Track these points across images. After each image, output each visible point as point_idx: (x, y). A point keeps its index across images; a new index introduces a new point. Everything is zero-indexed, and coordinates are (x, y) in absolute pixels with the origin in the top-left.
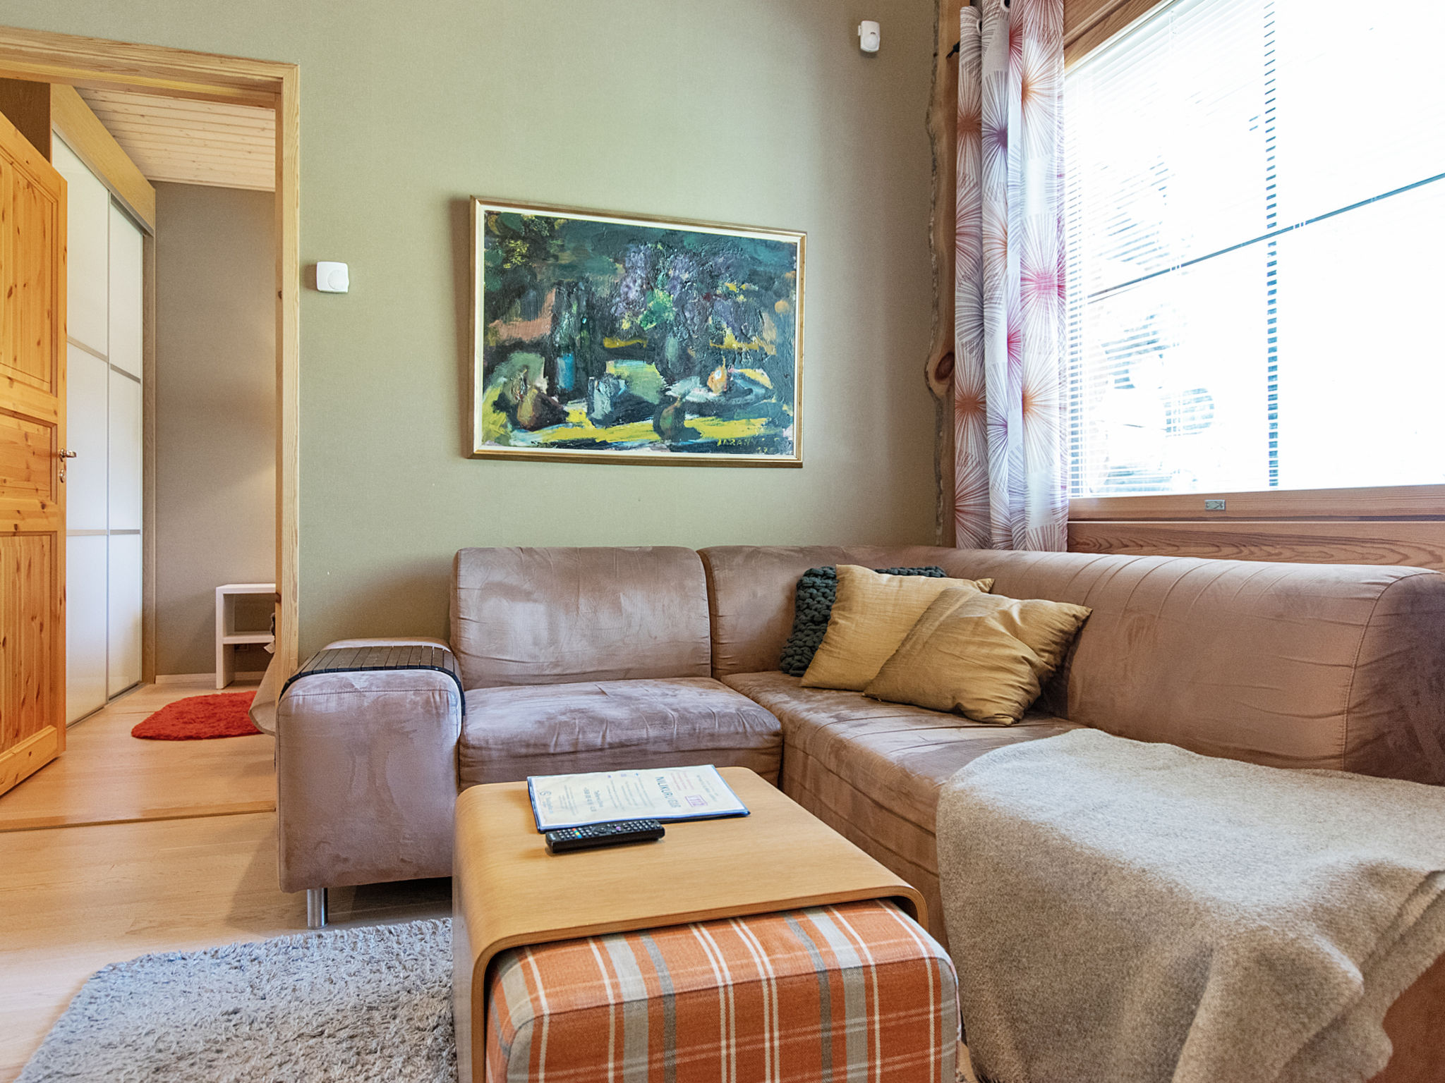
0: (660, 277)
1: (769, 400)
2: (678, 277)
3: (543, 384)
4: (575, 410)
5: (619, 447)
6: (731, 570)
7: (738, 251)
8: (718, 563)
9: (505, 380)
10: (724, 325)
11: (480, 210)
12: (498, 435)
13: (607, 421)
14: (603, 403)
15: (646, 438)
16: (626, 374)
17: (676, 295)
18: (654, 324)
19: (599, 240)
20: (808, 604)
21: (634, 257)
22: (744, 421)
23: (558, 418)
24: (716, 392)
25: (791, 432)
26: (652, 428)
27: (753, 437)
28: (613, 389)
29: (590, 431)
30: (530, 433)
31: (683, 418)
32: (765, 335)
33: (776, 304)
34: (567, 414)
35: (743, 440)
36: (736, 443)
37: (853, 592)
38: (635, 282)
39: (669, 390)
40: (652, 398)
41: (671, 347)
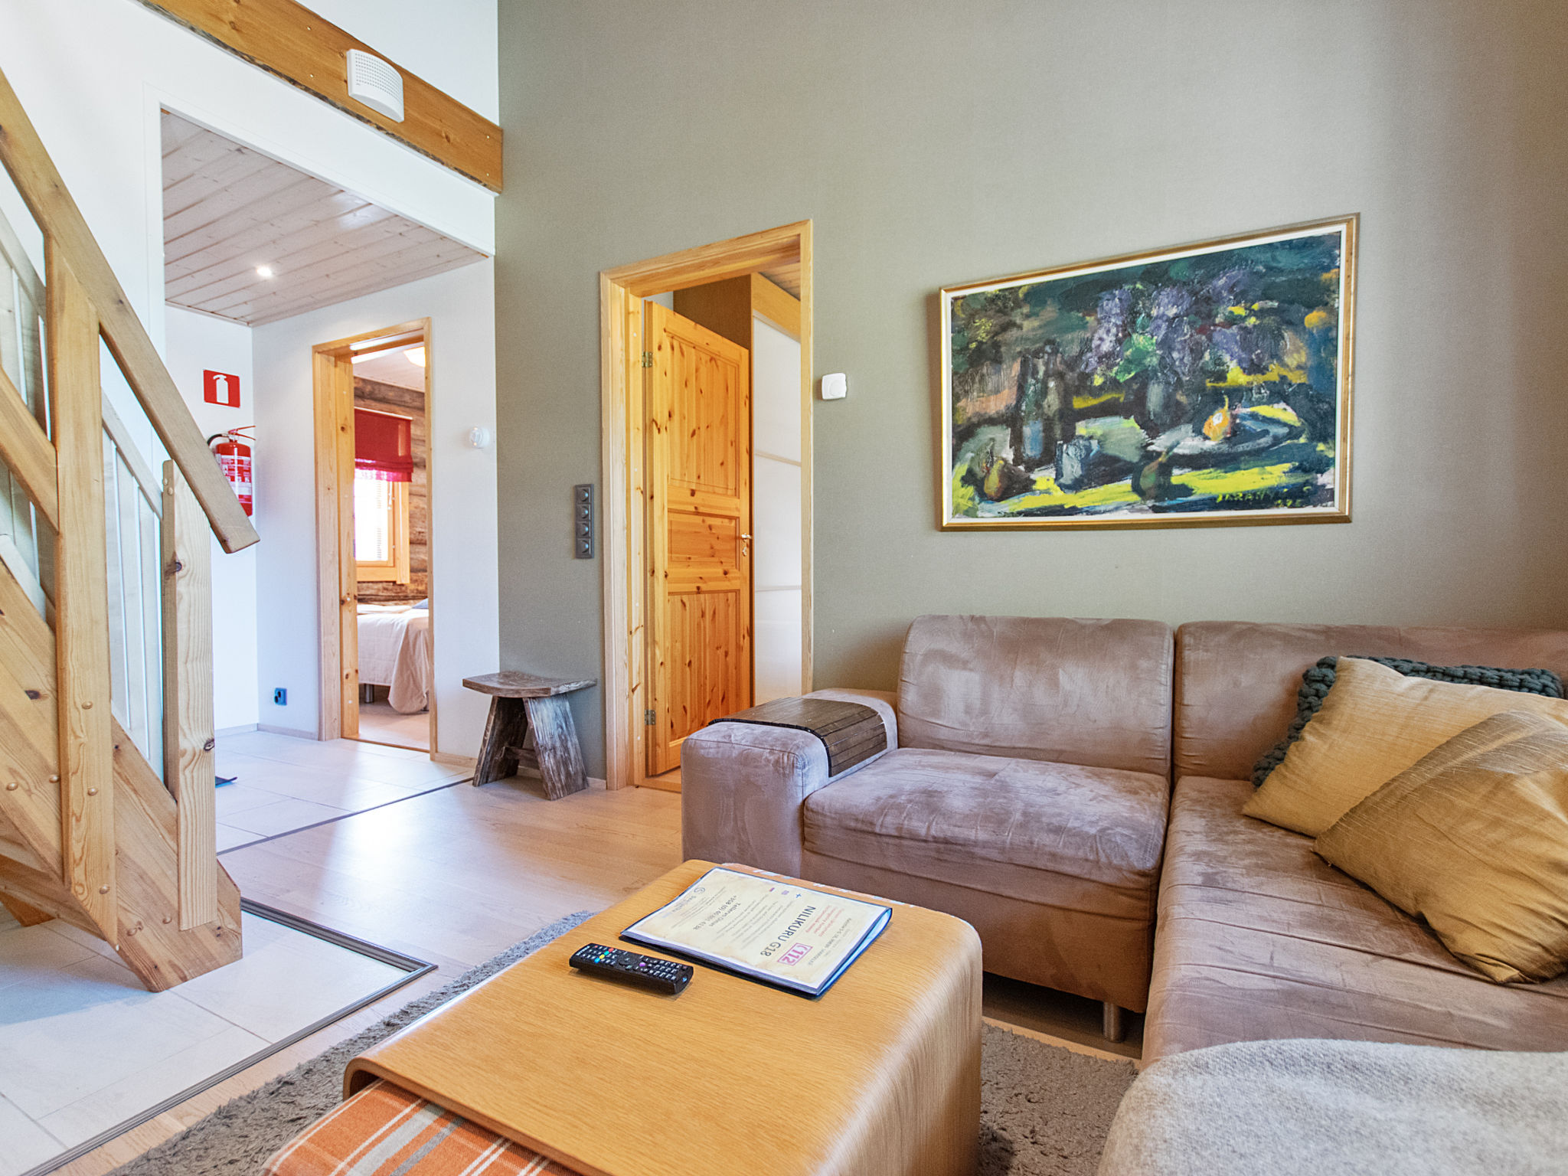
0: (1139, 320)
1: (1296, 441)
2: (1163, 315)
3: (1009, 455)
4: (1043, 478)
5: (1090, 512)
6: (1207, 651)
7: (1246, 265)
8: (1192, 641)
9: (972, 455)
10: (1227, 358)
11: (946, 300)
12: (966, 508)
13: (1077, 486)
14: (1073, 467)
15: (1123, 500)
16: (1099, 433)
17: (1161, 336)
18: (1133, 374)
19: (1067, 297)
20: (1310, 703)
21: (1107, 305)
22: (1256, 470)
23: (1027, 487)
24: (1215, 439)
25: (1331, 478)
26: (1130, 489)
27: (1271, 489)
28: (1084, 451)
29: (1059, 497)
30: (997, 503)
31: (1170, 474)
32: (1287, 360)
33: (1307, 318)
34: (1034, 482)
35: (1254, 494)
36: (1244, 496)
37: (1341, 698)
38: (1108, 331)
39: (1152, 444)
40: (1132, 456)
41: (1155, 395)
